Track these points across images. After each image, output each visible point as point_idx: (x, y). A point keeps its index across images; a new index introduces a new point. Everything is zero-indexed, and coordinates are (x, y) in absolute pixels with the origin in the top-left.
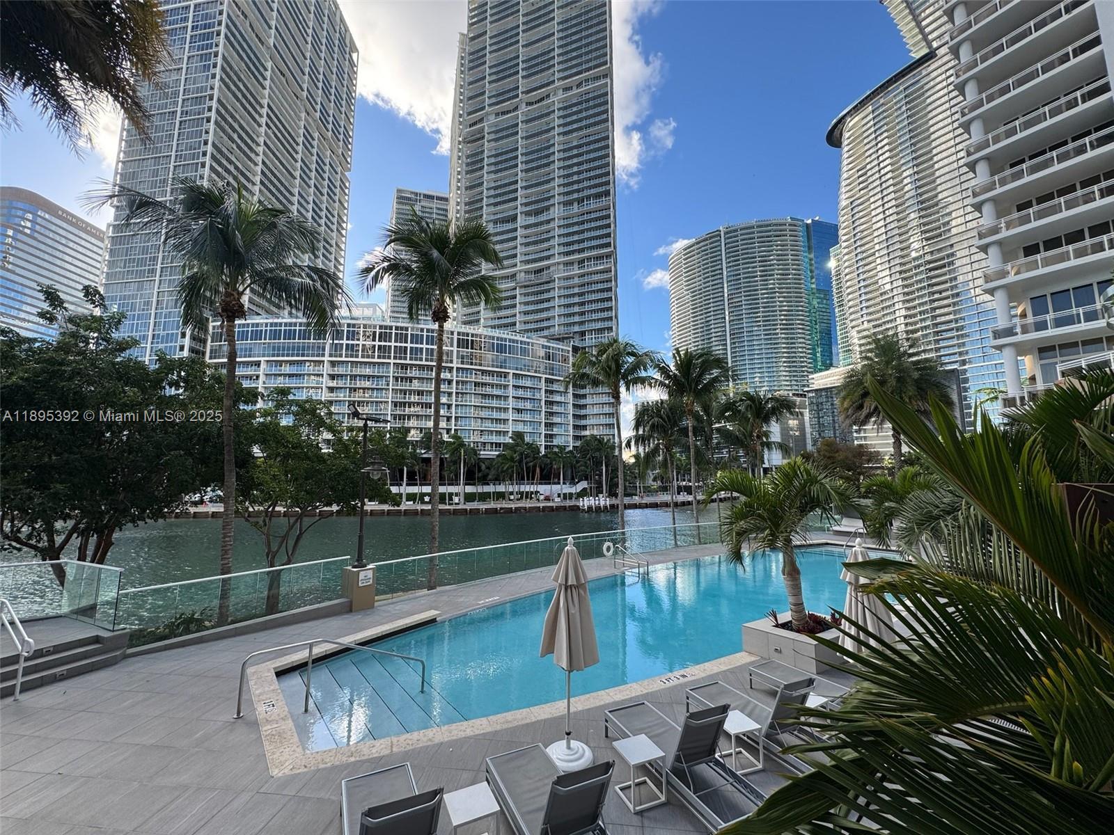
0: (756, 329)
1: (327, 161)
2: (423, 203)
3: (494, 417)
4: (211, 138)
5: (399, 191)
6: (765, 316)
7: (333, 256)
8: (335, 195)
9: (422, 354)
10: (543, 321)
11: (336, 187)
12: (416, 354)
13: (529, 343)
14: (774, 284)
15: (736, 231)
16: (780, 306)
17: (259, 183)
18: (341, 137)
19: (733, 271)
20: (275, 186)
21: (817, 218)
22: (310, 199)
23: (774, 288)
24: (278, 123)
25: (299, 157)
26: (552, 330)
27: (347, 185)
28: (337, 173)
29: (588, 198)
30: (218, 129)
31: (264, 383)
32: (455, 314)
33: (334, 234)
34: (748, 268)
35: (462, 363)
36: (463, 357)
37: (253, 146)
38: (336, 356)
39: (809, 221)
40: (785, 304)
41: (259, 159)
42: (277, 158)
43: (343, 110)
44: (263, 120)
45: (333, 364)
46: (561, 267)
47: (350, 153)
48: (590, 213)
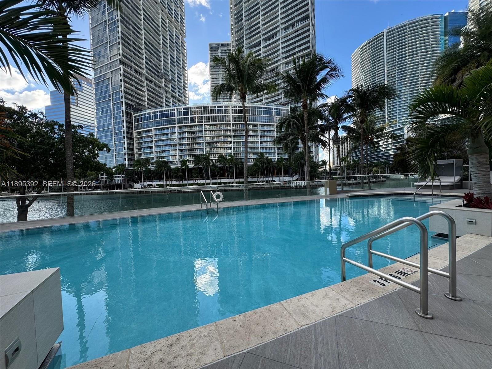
0: (405, 88)
1: (174, 34)
2: (221, 49)
3: (252, 146)
4: (120, 29)
5: (210, 44)
6: (410, 80)
7: (182, 80)
8: (180, 50)
9: (216, 119)
10: (276, 96)
11: (180, 46)
12: (214, 119)
13: (267, 108)
14: (418, 59)
15: (394, 30)
16: (421, 73)
17: (144, 49)
18: (179, 20)
19: (391, 55)
20: (152, 49)
21: (453, 11)
22: (169, 54)
23: (418, 62)
24: (148, 17)
25: (160, 33)
26: (280, 101)
27: (185, 44)
28: (179, 39)
29: (297, 22)
30: (122, 25)
31: (155, 138)
32: (235, 100)
33: (182, 70)
34: (401, 52)
35: (235, 121)
36: (235, 118)
37: (140, 31)
38: (180, 124)
39: (447, 14)
40: (425, 70)
41: (143, 37)
42: (151, 36)
43: (179, 6)
44: (142, 17)
45: (180, 127)
46: (284, 65)
47: (184, 28)
48: (299, 31)
